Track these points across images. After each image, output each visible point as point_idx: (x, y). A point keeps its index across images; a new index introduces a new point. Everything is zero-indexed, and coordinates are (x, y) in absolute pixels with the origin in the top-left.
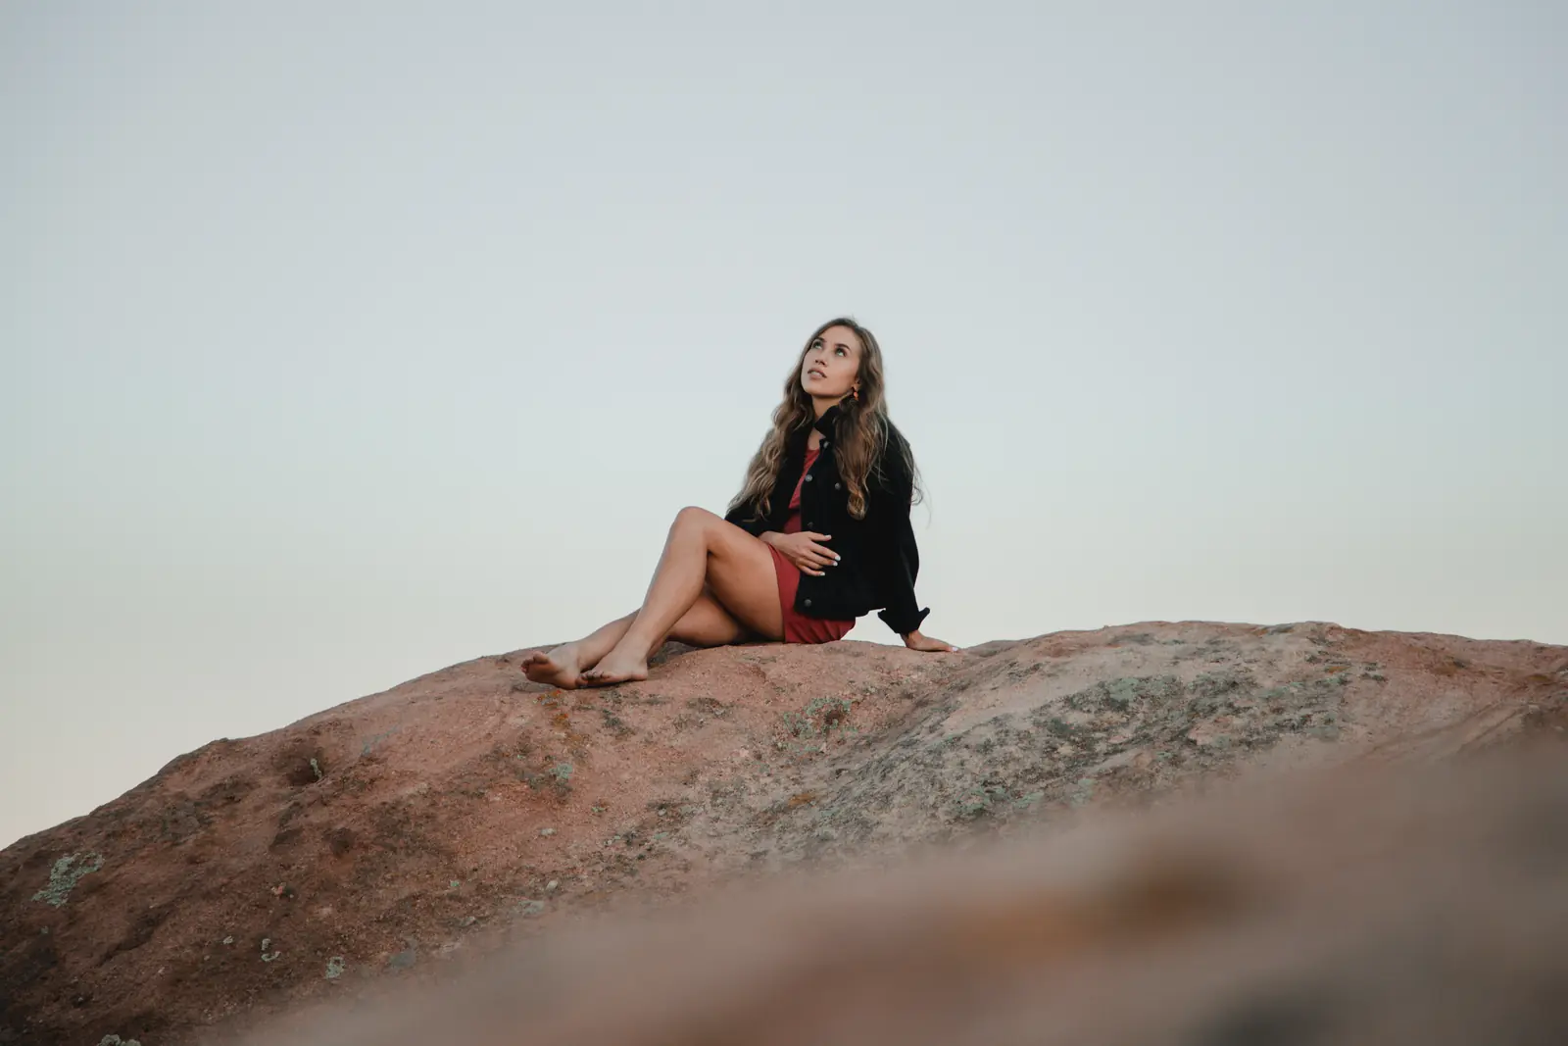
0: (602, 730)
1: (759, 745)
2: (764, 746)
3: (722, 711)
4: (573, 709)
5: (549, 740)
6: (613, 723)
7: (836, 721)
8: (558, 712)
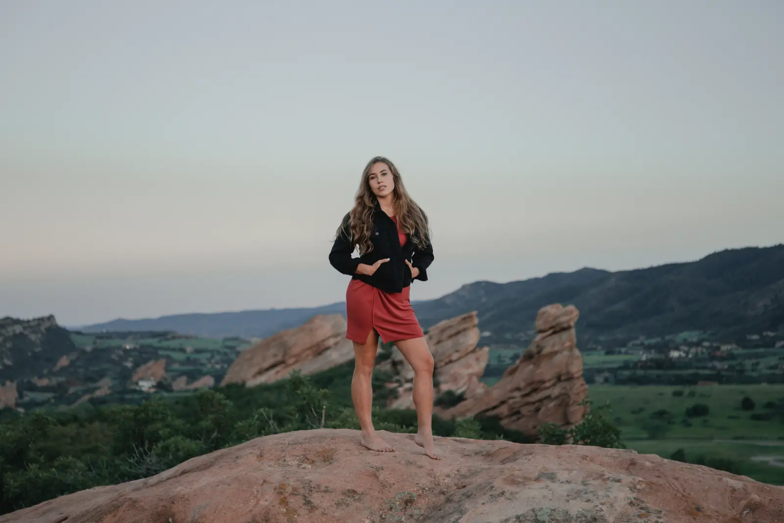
0: (303, 507)
1: (374, 516)
2: (376, 516)
3: (358, 497)
4: (290, 494)
5: (278, 514)
6: (308, 503)
7: (409, 504)
8: (282, 496)
